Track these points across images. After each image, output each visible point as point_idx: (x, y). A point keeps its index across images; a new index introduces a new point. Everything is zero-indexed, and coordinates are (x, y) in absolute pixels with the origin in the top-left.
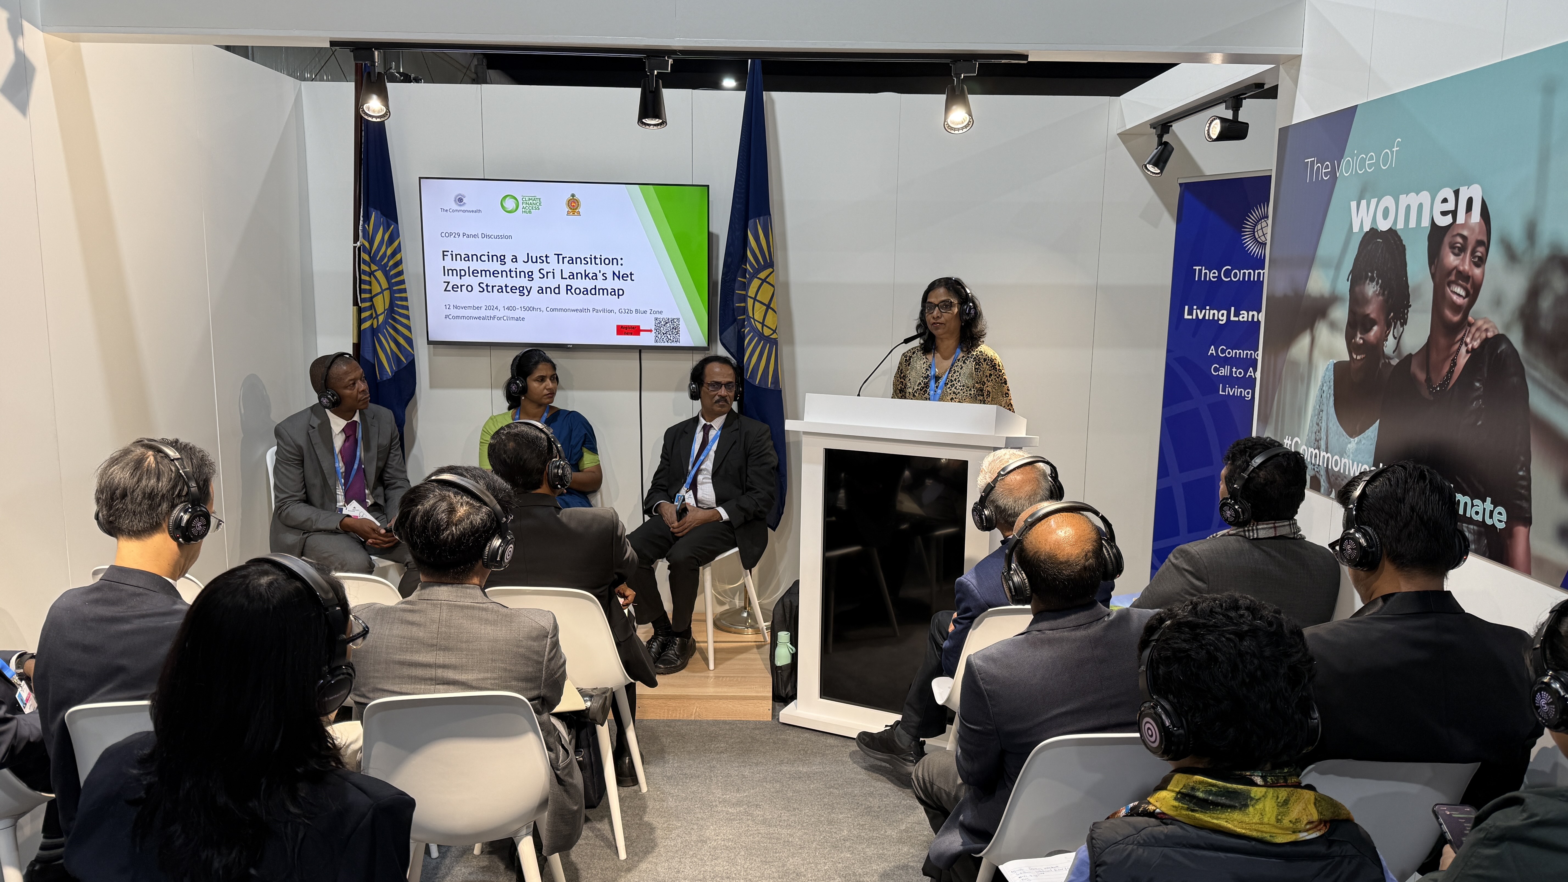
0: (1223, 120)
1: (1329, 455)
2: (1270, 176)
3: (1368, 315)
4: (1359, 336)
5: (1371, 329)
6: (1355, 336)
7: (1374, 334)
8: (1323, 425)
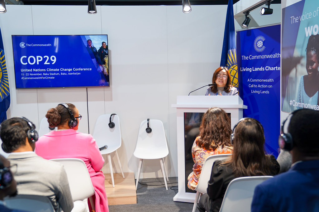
0: (265, 8)
1: (304, 104)
2: (280, 25)
3: (312, 60)
4: (310, 67)
5: (313, 64)
6: (309, 67)
7: (315, 66)
8: (301, 95)
